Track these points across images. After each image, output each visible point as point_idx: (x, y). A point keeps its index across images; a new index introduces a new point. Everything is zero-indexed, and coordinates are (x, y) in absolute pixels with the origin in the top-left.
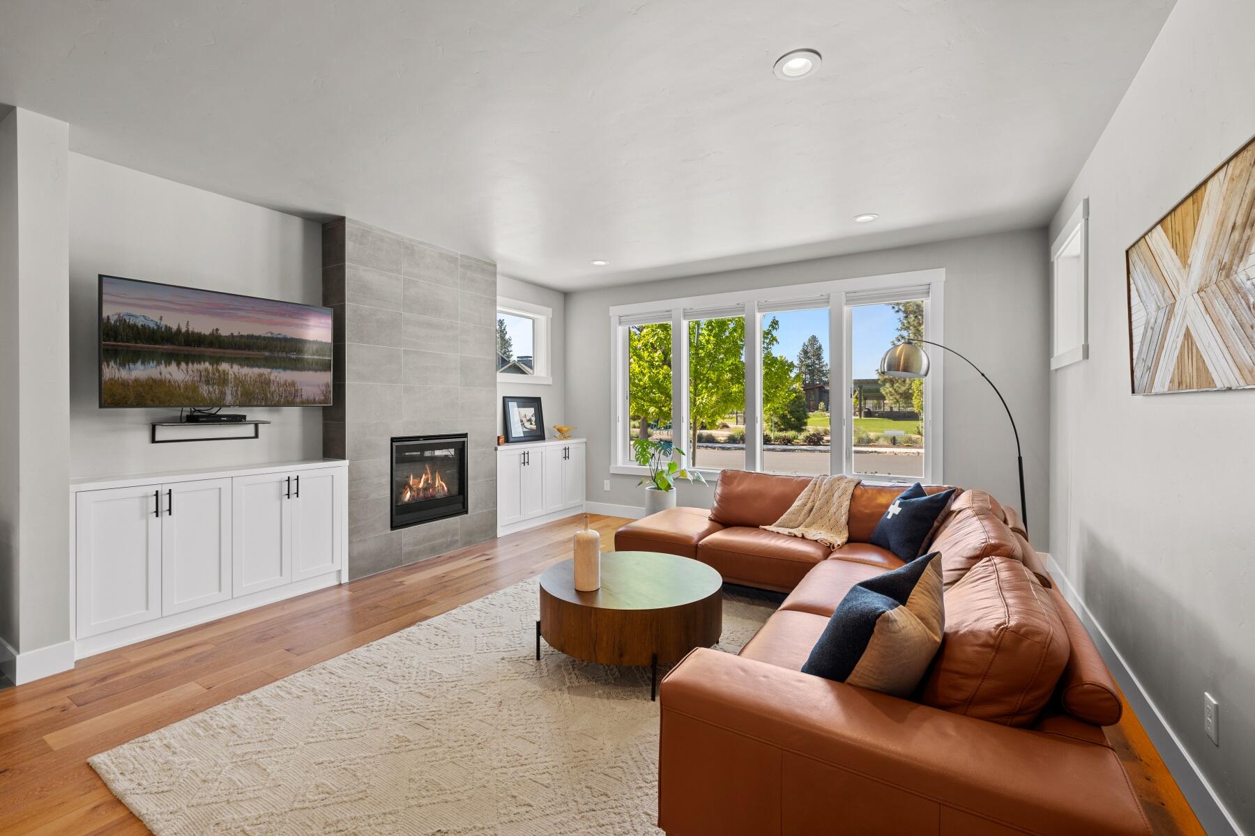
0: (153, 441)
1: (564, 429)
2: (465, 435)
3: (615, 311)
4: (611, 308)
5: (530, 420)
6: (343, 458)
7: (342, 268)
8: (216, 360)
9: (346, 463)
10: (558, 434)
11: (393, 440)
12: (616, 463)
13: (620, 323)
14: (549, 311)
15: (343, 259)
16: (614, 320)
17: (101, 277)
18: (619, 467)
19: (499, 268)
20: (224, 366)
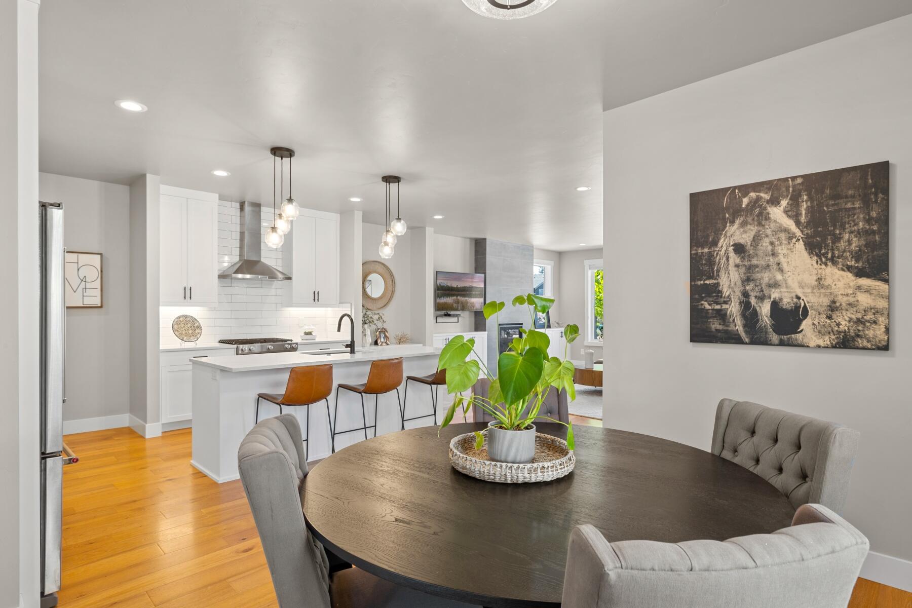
0: (437, 323)
1: (561, 323)
2: (522, 324)
3: (587, 263)
4: (585, 261)
5: (544, 318)
6: (485, 331)
7: (485, 258)
8: (457, 296)
9: (486, 333)
10: (557, 325)
11: (499, 325)
12: (587, 340)
13: (590, 269)
14: (552, 263)
15: (485, 254)
16: (587, 267)
17: (437, 272)
18: (589, 342)
19: (534, 247)
20: (459, 297)
